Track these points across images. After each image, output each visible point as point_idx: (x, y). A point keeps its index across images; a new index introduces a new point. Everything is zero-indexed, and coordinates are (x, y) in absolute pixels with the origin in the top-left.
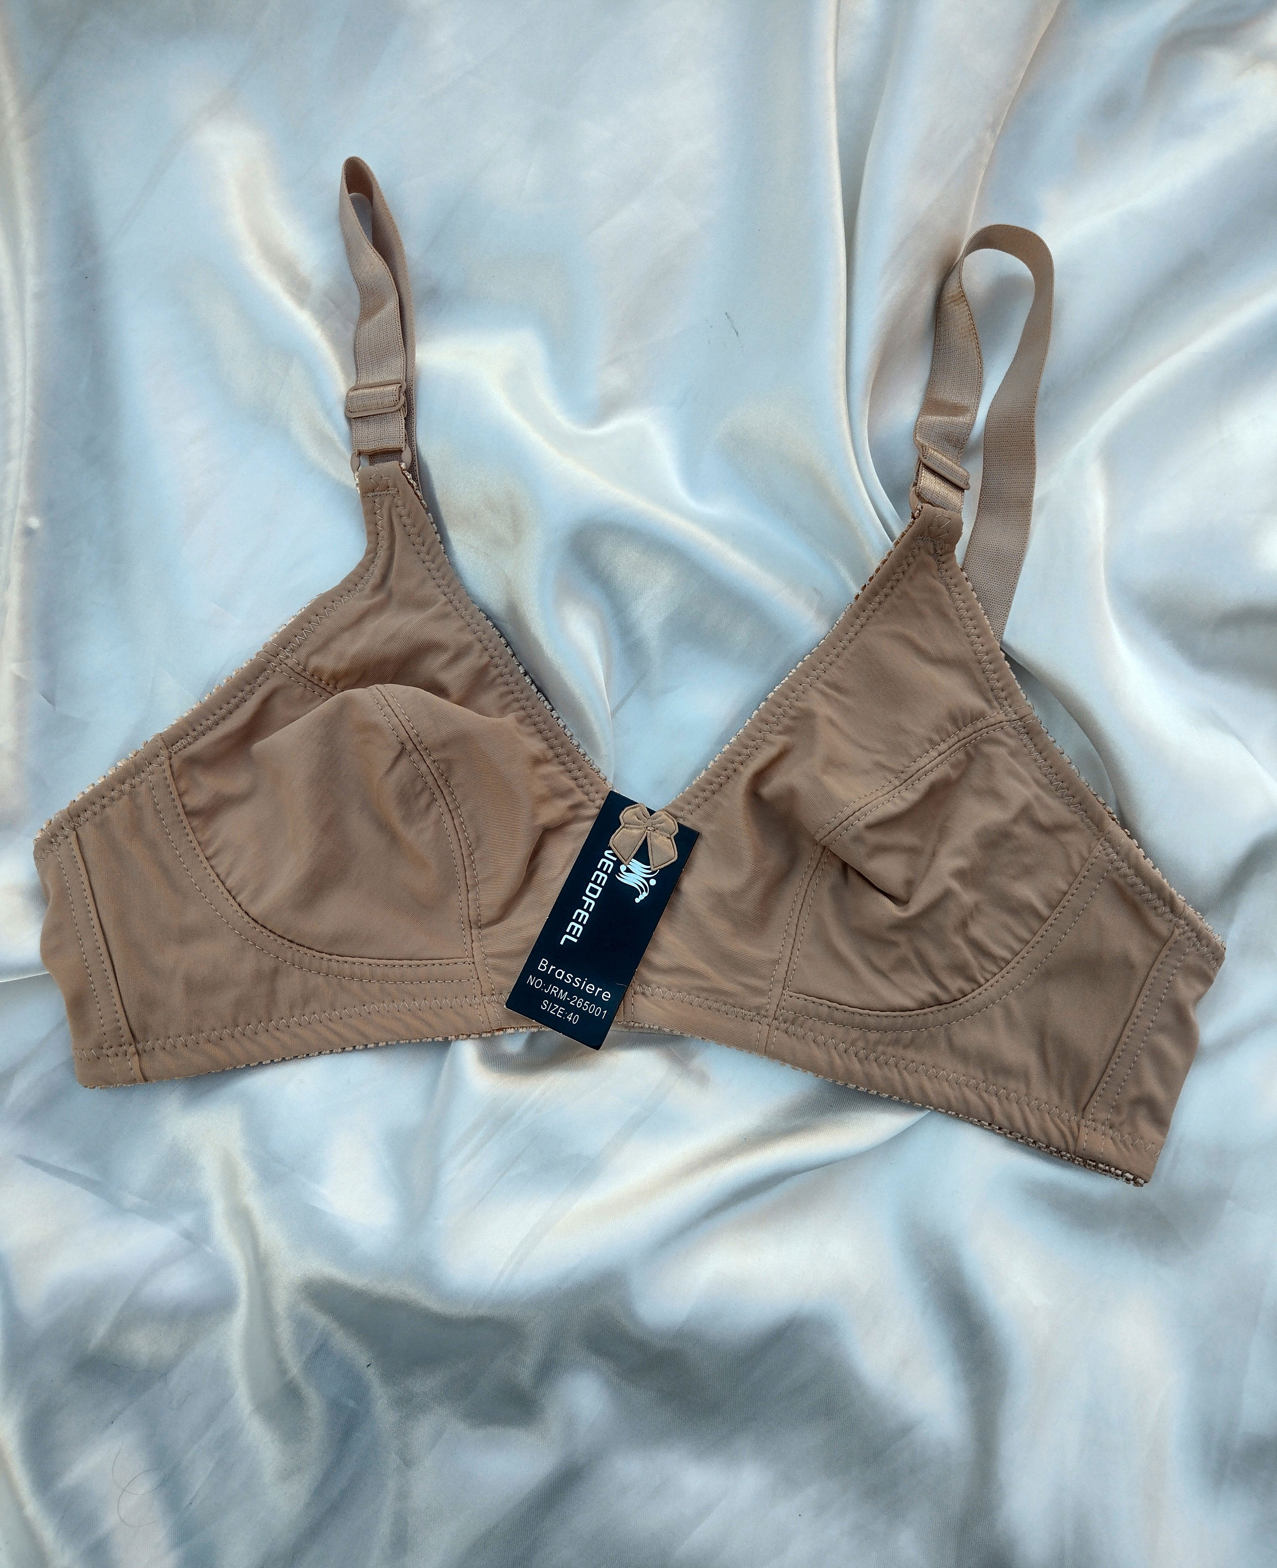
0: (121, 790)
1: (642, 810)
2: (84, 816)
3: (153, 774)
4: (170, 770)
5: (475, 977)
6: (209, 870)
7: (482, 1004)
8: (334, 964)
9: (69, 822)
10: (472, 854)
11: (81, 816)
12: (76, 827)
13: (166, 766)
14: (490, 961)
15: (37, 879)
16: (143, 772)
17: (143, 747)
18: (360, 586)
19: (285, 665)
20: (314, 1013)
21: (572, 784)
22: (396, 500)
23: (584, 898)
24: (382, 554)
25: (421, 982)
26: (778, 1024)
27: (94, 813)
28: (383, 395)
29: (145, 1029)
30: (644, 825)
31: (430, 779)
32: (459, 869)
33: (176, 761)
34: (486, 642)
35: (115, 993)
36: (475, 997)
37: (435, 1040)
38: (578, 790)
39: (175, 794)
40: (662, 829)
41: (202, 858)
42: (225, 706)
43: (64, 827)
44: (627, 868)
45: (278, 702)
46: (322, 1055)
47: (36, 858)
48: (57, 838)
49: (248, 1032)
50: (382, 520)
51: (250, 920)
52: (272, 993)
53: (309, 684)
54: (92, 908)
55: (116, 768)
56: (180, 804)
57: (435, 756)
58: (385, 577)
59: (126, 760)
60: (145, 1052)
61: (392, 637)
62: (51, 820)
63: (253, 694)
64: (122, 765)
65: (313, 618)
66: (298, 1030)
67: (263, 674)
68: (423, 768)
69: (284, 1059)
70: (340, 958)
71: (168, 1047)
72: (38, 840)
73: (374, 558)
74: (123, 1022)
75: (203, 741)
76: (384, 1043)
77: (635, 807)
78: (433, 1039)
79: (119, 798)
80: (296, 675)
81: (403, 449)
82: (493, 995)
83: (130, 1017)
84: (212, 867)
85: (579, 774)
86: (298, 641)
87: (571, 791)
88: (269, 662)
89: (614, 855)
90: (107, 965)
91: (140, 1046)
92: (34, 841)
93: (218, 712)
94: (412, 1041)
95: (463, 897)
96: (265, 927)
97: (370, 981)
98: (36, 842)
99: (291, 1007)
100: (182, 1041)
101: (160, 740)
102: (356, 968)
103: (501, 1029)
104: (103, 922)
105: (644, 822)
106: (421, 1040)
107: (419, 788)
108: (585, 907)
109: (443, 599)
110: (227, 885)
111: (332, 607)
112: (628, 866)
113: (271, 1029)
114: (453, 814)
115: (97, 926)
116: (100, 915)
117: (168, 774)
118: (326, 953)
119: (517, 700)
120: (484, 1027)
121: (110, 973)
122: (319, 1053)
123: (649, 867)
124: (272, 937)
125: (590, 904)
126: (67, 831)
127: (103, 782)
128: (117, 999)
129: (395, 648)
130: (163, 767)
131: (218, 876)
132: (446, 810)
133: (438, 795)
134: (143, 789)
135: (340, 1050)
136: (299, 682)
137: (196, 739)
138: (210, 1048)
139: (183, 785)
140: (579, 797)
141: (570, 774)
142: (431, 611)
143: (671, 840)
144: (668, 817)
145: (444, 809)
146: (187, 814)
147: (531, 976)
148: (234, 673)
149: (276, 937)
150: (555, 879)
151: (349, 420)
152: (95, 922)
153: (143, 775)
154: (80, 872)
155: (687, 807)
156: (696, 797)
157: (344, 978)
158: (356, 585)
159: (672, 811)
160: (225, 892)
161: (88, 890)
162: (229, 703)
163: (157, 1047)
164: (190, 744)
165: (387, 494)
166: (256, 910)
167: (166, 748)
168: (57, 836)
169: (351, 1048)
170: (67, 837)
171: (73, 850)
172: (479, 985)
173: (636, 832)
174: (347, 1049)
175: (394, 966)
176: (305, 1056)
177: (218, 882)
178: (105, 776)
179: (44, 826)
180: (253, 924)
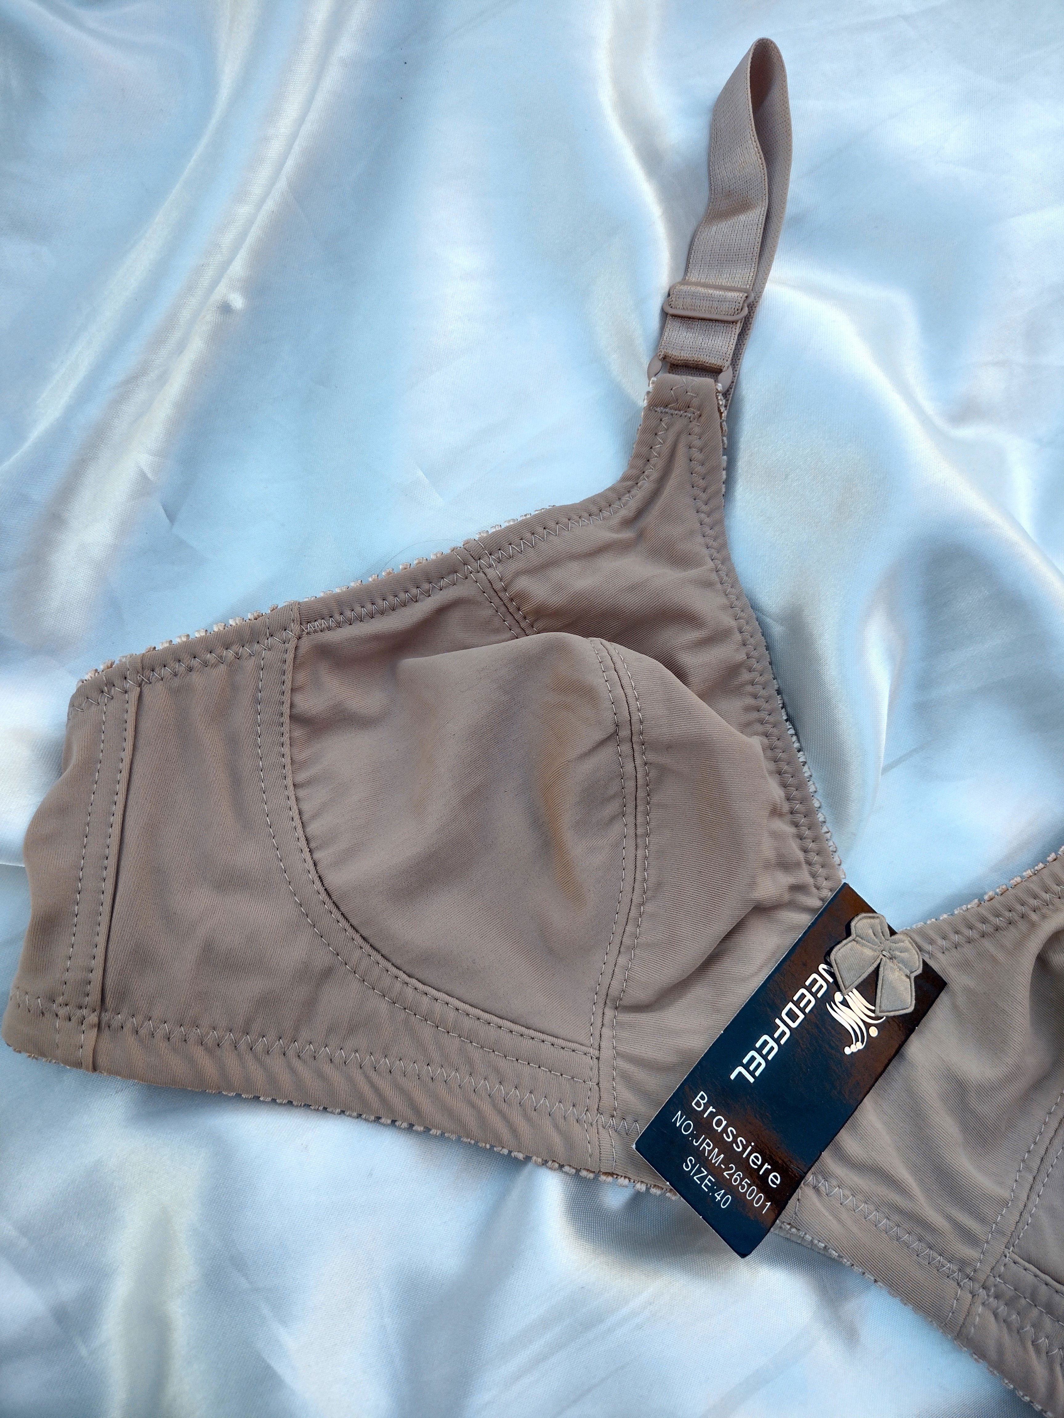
0: (221, 656)
1: (881, 923)
2: (161, 672)
3: (270, 649)
4: (293, 652)
5: (595, 1080)
6: (292, 802)
7: (595, 1126)
8: (409, 991)
9: (138, 673)
10: (643, 904)
11: (156, 670)
12: (144, 683)
13: (291, 646)
14: (621, 1063)
15: (64, 732)
16: (258, 642)
17: (270, 612)
18: (606, 514)
19: (484, 575)
20: (356, 1051)
21: (801, 856)
22: (691, 425)
23: (778, 1021)
24: (646, 485)
25: (517, 1060)
26: (986, 1297)
27: (175, 673)
28: (722, 300)
29: (123, 995)
30: (879, 946)
31: (631, 784)
32: (621, 918)
33: (306, 644)
34: (747, 635)
35: (103, 929)
36: (587, 1110)
37: (513, 1154)
38: (805, 866)
39: (288, 685)
40: (903, 961)
41: (289, 782)
42: (391, 598)
43: (128, 677)
44: (844, 998)
45: (455, 617)
46: (345, 1115)
47: (72, 705)
48: (113, 689)
49: (259, 1047)
50: (662, 444)
51: (322, 890)
52: (311, 1004)
53: (503, 609)
54: (120, 799)
55: (225, 625)
56: (289, 701)
57: (651, 757)
58: (640, 513)
59: (242, 620)
60: (109, 1027)
61: (633, 588)
62: (114, 662)
63: (429, 596)
64: (234, 624)
65: (540, 530)
66: (328, 1069)
67: (451, 576)
68: (629, 767)
69: (290, 1103)
70: (420, 986)
71: (143, 1032)
72: (85, 682)
73: (632, 487)
74: (96, 977)
75: (347, 632)
76: (439, 1132)
77: (873, 918)
78: (510, 1152)
79: (215, 666)
80: (492, 593)
81: (724, 369)
82: (613, 1116)
83: (110, 970)
84: (297, 799)
85: (811, 845)
86: (511, 551)
87: (798, 865)
88: (465, 564)
89: (832, 975)
90: (108, 886)
91: (106, 1017)
92: (78, 682)
93: (380, 602)
94: (480, 1145)
95: (611, 959)
96: (338, 908)
97: (448, 1032)
98: (81, 683)
99: (330, 1031)
100: (166, 1029)
101: (296, 610)
102: (438, 1007)
103: (612, 1174)
104: (127, 826)
105: (881, 943)
106: (492, 1147)
107: (611, 792)
108: (776, 1035)
109: (711, 564)
110: (308, 830)
111: (567, 526)
112: (847, 997)
113: (291, 1053)
114: (639, 841)
115: (117, 828)
116: (127, 813)
117: (289, 657)
118: (404, 972)
119: (761, 722)
120: (590, 1163)
121: (107, 899)
122: (341, 1111)
123: (873, 1008)
124: (343, 923)
125: (783, 1033)
126: (129, 684)
127: (202, 638)
128: (101, 940)
129: (631, 602)
130: (287, 645)
131: (300, 813)
132: (632, 832)
133: (630, 809)
134: (250, 664)
135: (372, 1118)
136: (491, 602)
137: (339, 625)
138: (199, 1053)
139: (302, 677)
140: (804, 876)
141: (800, 841)
142: (693, 573)
143: (910, 980)
144: (912, 945)
145: (630, 831)
146: (291, 717)
147: (679, 1113)
148: (416, 562)
149: (347, 926)
150: (744, 980)
151: (665, 315)
152: (117, 820)
153: (256, 647)
154: (124, 744)
155: (941, 942)
156: (957, 932)
157: (416, 1015)
158: (600, 511)
159: (918, 939)
160: (303, 839)
161: (125, 774)
162: (396, 596)
163: (128, 1026)
164: (329, 629)
165: (681, 416)
166: (336, 879)
167: (299, 623)
168: (114, 685)
169: (389, 1121)
170: (126, 692)
171: (127, 712)
172: (597, 1095)
173: (868, 953)
174: (383, 1120)
175: (489, 1023)
176: (321, 1108)
177: (297, 822)
178: (206, 630)
179: (101, 667)
180: (323, 896)
